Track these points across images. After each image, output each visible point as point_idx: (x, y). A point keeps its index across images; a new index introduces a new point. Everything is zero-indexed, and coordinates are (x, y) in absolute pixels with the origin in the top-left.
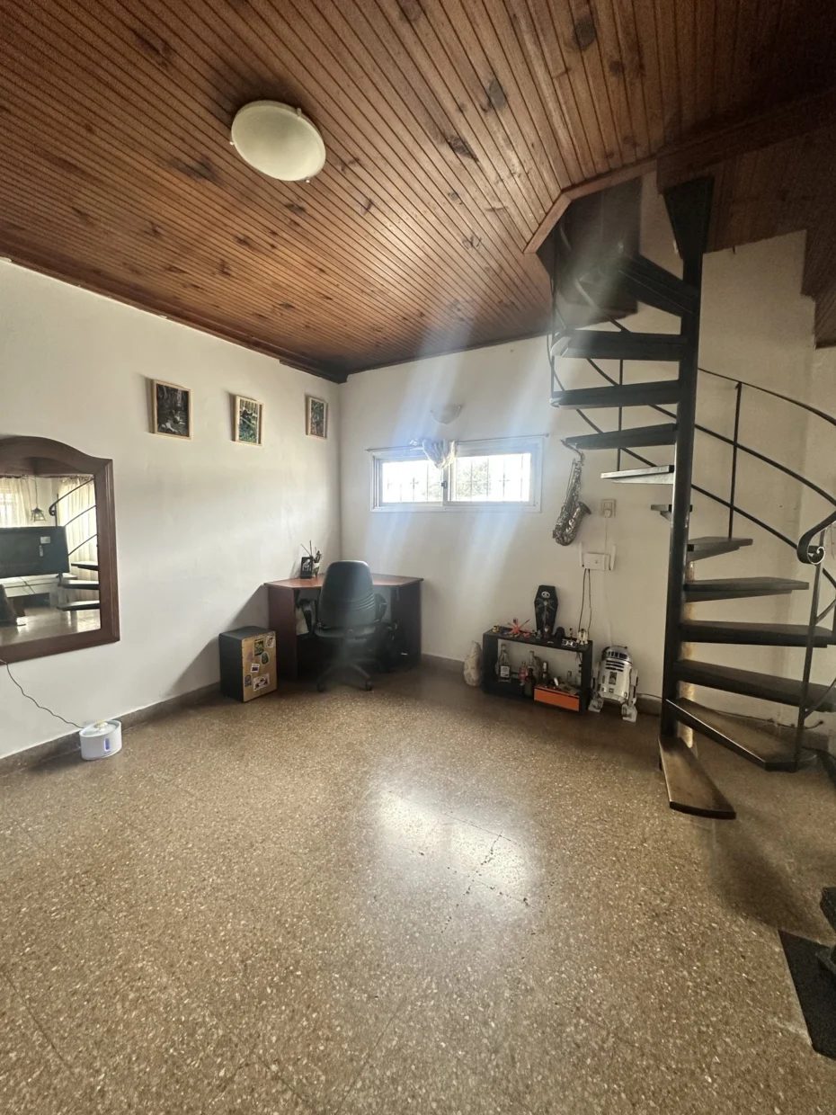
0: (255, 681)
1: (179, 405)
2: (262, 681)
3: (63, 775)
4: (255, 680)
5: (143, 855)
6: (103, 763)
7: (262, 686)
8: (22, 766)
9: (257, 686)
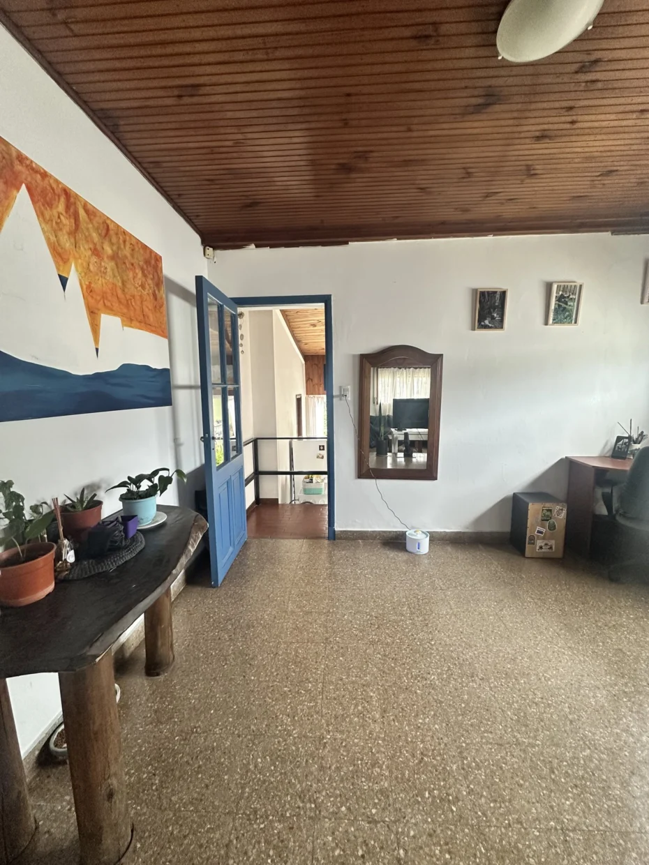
0: (539, 543)
1: (497, 304)
2: (546, 544)
3: (393, 554)
4: (538, 541)
5: (405, 628)
6: (414, 558)
7: (545, 550)
8: (379, 539)
9: (541, 548)
